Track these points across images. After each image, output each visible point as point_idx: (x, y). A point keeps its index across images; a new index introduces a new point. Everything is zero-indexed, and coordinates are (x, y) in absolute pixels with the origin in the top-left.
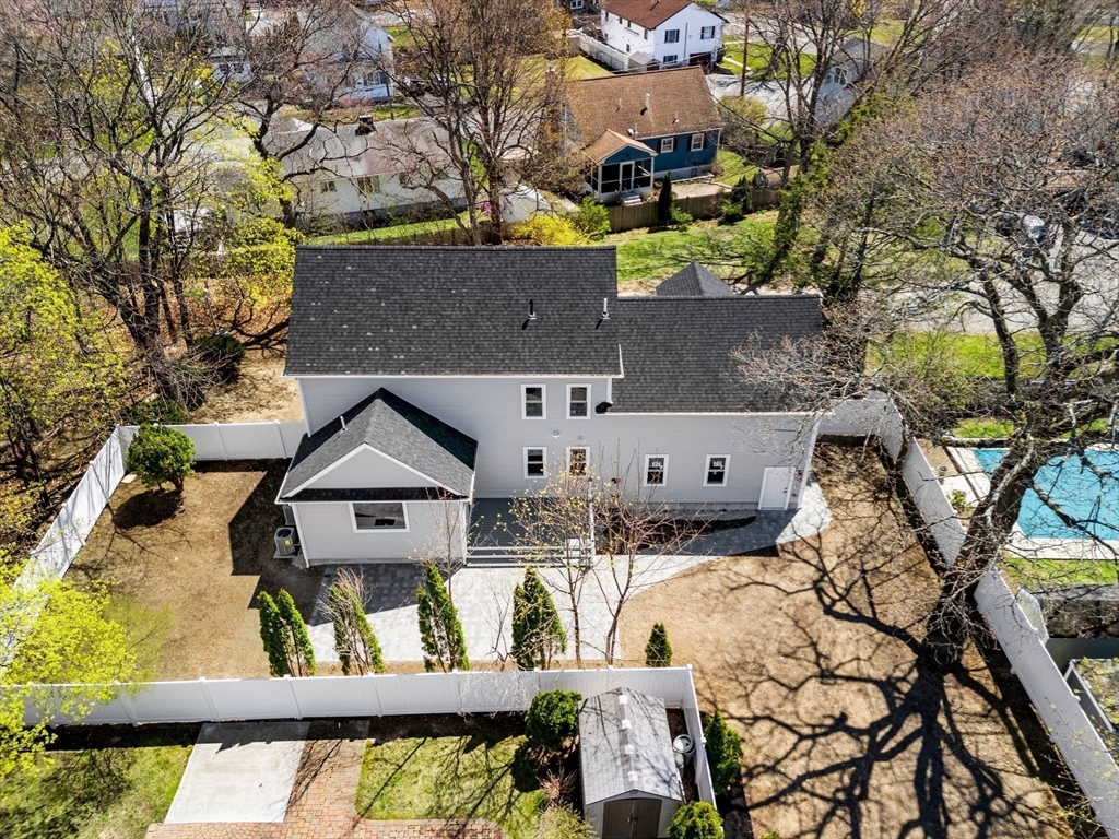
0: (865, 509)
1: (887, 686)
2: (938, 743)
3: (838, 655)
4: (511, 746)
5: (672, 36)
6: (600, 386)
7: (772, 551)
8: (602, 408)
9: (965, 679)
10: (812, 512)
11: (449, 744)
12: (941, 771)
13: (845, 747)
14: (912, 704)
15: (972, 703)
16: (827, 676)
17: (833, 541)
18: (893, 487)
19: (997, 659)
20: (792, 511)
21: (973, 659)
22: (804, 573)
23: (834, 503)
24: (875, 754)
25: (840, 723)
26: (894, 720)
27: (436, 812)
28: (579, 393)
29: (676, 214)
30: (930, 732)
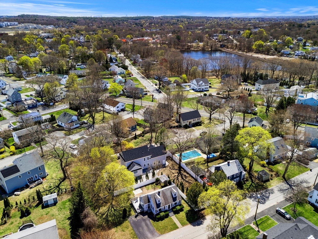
0: (171, 162)
1: (177, 173)
2: (182, 175)
3: (174, 172)
4: (155, 184)
5: (118, 107)
6: (149, 156)
7: (165, 167)
8: (150, 158)
9: (182, 171)
10: (167, 163)
11: (150, 185)
12: (182, 176)
13: (176, 177)
14: (179, 173)
15: (183, 172)
16: (173, 173)
17: (170, 165)
18: (172, 160)
19: (183, 169)
20: (166, 164)
21: (182, 169)
22: (169, 168)
23: (168, 162)
24: (178, 177)
25: (175, 176)
26: (178, 175)
27: (152, 188)
28: (148, 158)
29: (137, 137)
30: (181, 174)
